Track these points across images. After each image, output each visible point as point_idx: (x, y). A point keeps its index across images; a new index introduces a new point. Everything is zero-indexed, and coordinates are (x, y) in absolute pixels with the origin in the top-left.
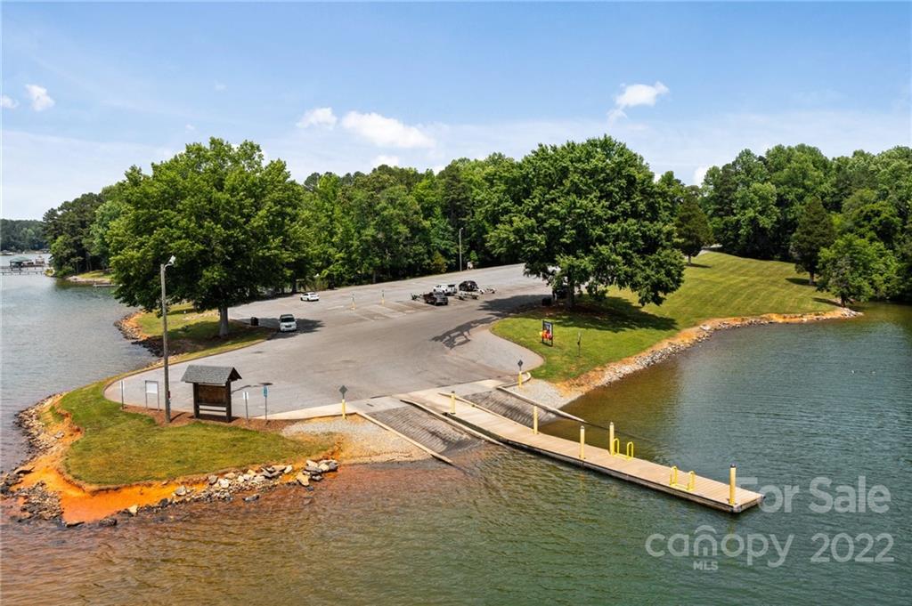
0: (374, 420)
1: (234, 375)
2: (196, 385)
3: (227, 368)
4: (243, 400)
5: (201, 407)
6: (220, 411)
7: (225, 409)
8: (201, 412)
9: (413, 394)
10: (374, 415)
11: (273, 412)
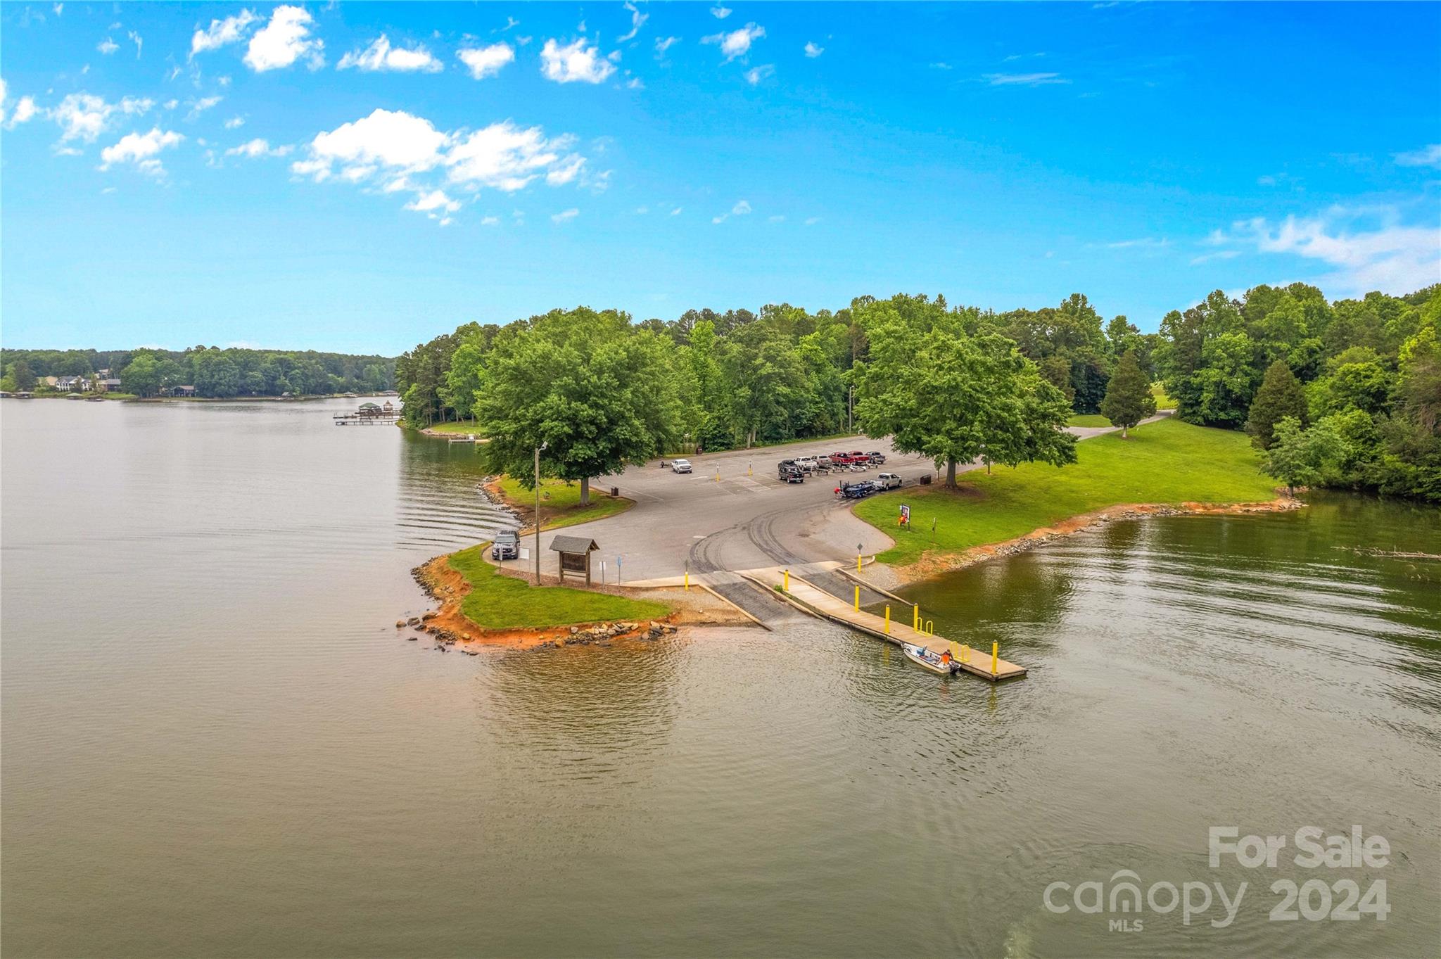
0: (714, 592)
1: (593, 546)
2: (561, 553)
3: (588, 540)
4: (602, 568)
5: (565, 572)
6: (580, 577)
7: (585, 575)
8: (565, 577)
9: (755, 571)
10: (714, 588)
11: (626, 580)
